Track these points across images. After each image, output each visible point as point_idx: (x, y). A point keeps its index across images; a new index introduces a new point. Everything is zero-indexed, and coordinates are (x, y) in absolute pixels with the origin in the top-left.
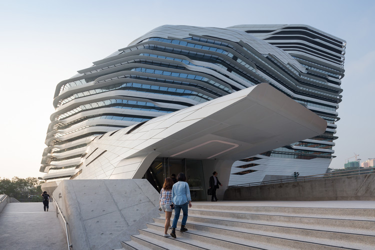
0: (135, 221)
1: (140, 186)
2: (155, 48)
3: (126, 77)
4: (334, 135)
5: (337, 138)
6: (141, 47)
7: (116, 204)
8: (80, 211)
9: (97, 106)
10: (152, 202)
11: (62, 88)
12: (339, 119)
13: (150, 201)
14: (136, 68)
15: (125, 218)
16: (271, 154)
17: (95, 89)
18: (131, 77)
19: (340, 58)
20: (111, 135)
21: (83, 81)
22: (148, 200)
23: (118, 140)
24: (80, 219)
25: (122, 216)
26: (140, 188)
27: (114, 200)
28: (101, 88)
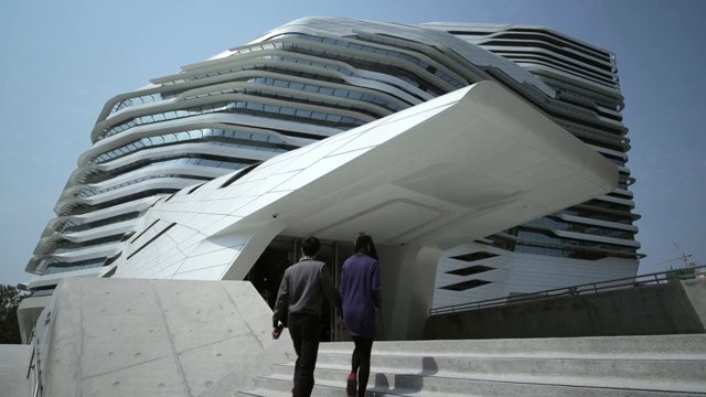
0: (208, 384)
1: (234, 299)
2: (294, 49)
3: (236, 92)
4: (633, 211)
5: (638, 217)
6: (269, 47)
7: (171, 338)
8: (82, 353)
9: (175, 140)
10: (256, 336)
11: (116, 107)
12: (633, 181)
13: (251, 333)
14: (256, 78)
15: (184, 375)
16: (517, 247)
17: (175, 110)
18: (245, 92)
19: (611, 77)
20: (191, 192)
21: (157, 96)
22: (248, 330)
23: (202, 201)
24: (75, 376)
25: (181, 371)
26: (233, 302)
27: (167, 328)
28: (188, 109)
